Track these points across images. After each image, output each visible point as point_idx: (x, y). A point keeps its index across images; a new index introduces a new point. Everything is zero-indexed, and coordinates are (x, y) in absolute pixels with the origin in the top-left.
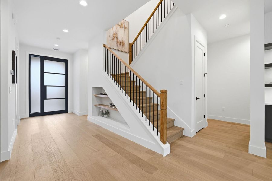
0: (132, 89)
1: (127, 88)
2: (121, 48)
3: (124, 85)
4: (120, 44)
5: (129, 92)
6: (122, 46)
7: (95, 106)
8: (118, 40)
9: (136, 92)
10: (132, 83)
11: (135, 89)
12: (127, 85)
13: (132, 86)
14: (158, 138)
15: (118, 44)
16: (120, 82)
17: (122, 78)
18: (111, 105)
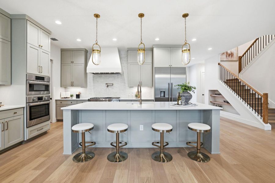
0: (242, 91)
1: (238, 91)
2: (230, 59)
3: (236, 89)
4: (229, 55)
5: (240, 93)
6: (231, 57)
7: (211, 102)
8: (227, 53)
9: (245, 93)
10: (242, 87)
11: (244, 91)
12: (238, 89)
13: (242, 89)
14: (261, 121)
15: (228, 56)
16: (232, 87)
17: (232, 84)
18: (224, 101)
